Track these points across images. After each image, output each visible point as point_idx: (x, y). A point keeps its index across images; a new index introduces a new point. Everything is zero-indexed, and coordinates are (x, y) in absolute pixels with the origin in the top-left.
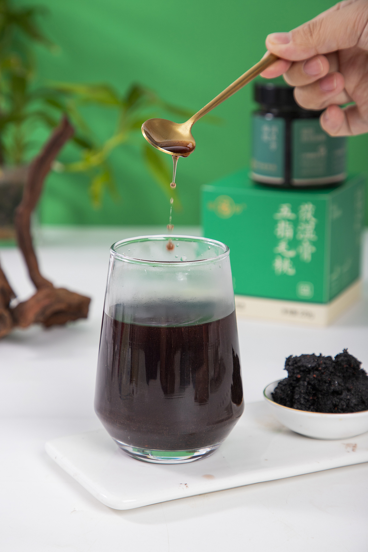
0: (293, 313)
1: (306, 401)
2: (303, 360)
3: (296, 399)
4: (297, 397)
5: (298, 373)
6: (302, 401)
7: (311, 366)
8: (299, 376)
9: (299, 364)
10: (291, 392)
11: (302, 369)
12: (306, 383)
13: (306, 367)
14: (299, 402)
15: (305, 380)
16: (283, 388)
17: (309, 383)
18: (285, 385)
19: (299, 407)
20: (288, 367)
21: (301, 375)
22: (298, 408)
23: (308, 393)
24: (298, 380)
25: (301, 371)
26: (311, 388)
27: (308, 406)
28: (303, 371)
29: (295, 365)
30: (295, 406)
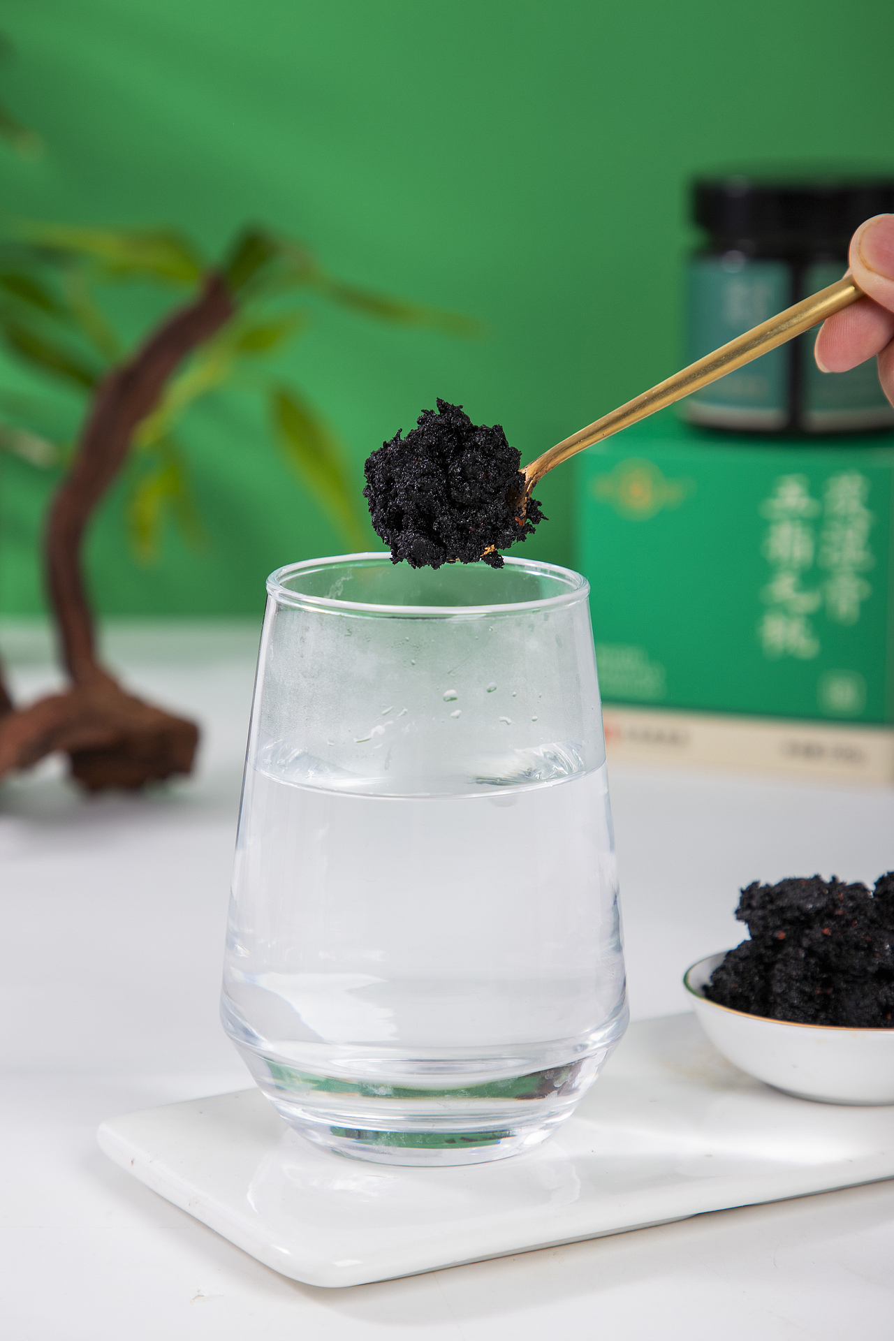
1: (806, 998)
2: (789, 893)
3: (776, 995)
5: (777, 927)
6: (796, 1000)
7: (813, 908)
8: (781, 935)
9: (781, 903)
10: (762, 977)
11: (789, 915)
12: (802, 953)
13: (799, 909)
14: (786, 1001)
15: (798, 945)
16: (740, 967)
17: (811, 953)
18: (744, 959)
19: (789, 1014)
20: (746, 913)
21: (786, 931)
23: (808, 979)
24: (778, 945)
25: (785, 921)
26: (816, 964)
27: (811, 1012)
28: (791, 922)
29: (770, 907)
30: (776, 1013)
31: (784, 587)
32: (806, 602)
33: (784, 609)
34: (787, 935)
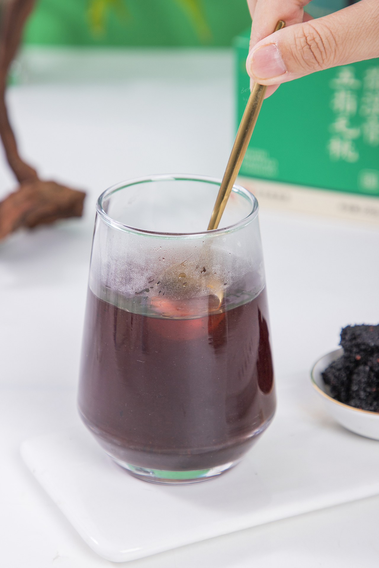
0: (353, 209)
1: (368, 394)
2: (364, 334)
3: (354, 392)
4: (355, 388)
5: (358, 353)
6: (362, 394)
7: (375, 345)
8: (358, 357)
9: (359, 341)
10: (348, 379)
11: (363, 347)
12: (367, 368)
13: (368, 345)
14: (358, 395)
15: (365, 364)
16: (337, 373)
17: (371, 369)
18: (339, 370)
19: (358, 403)
20: (343, 342)
21: (361, 355)
22: (356, 406)
23: (369, 384)
24: (357, 363)
25: (361, 350)
26: (374, 376)
27: (369, 402)
28: (365, 350)
29: (354, 342)
30: (352, 402)
31: (341, 124)
32: (353, 133)
33: (341, 136)
34: (361, 358)
